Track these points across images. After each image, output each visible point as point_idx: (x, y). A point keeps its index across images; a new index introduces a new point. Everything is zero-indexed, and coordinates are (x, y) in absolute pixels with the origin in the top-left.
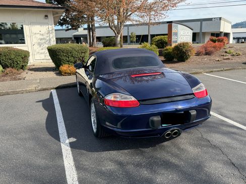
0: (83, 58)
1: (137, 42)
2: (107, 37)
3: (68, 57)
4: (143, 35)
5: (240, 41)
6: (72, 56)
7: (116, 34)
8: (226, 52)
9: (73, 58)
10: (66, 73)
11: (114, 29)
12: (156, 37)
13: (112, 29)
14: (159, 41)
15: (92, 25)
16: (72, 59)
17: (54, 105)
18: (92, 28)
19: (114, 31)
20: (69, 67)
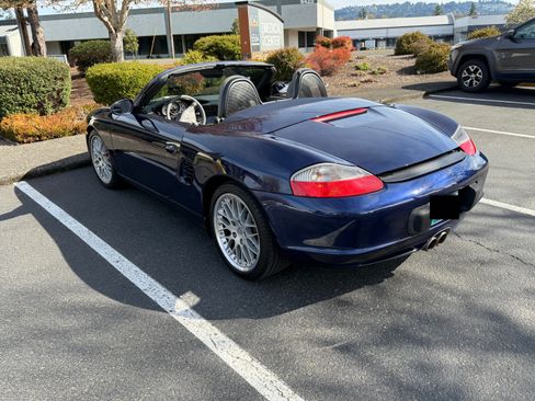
0: (59, 92)
1: (140, 53)
2: (82, 41)
3: (21, 94)
4: (157, 37)
5: (358, 45)
6: (31, 89)
7: (111, 32)
8: (358, 68)
9: (33, 95)
10: (26, 136)
11: (106, 19)
12: (203, 39)
13: (102, 20)
14: (211, 47)
15: (29, 11)
16: (32, 98)
17: (57, 221)
18: (30, 19)
19: (106, 23)
20: (27, 118)
